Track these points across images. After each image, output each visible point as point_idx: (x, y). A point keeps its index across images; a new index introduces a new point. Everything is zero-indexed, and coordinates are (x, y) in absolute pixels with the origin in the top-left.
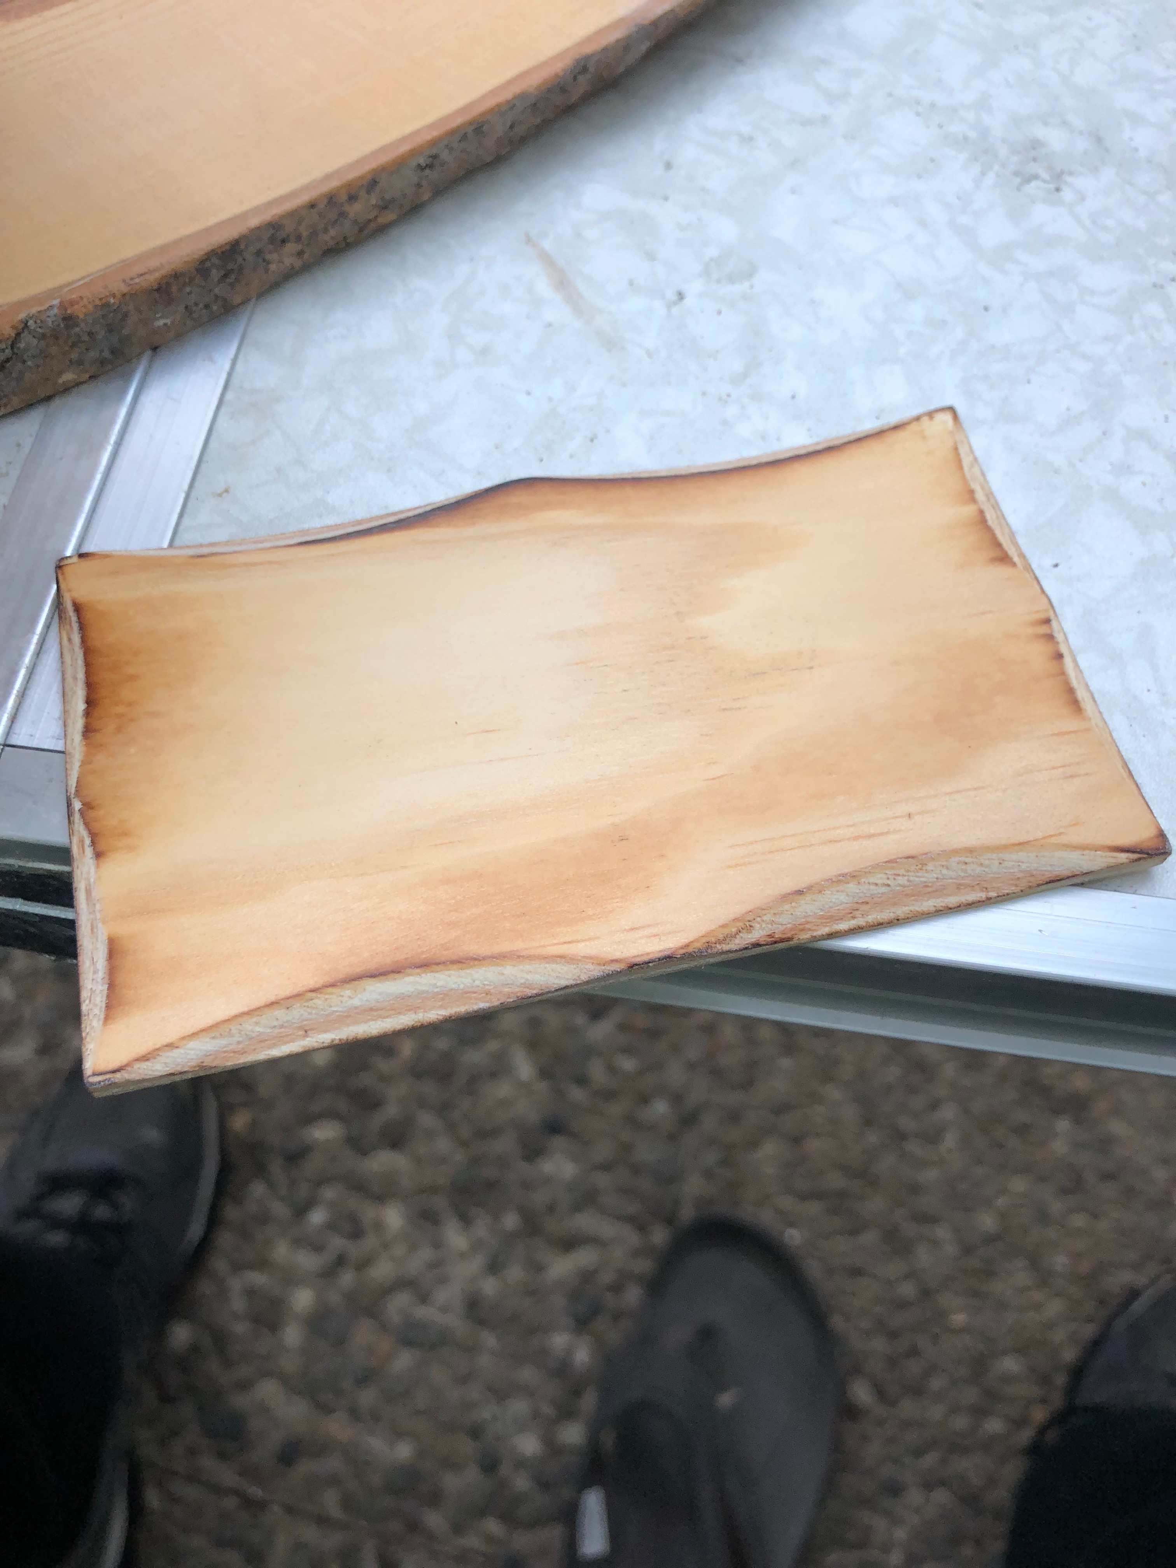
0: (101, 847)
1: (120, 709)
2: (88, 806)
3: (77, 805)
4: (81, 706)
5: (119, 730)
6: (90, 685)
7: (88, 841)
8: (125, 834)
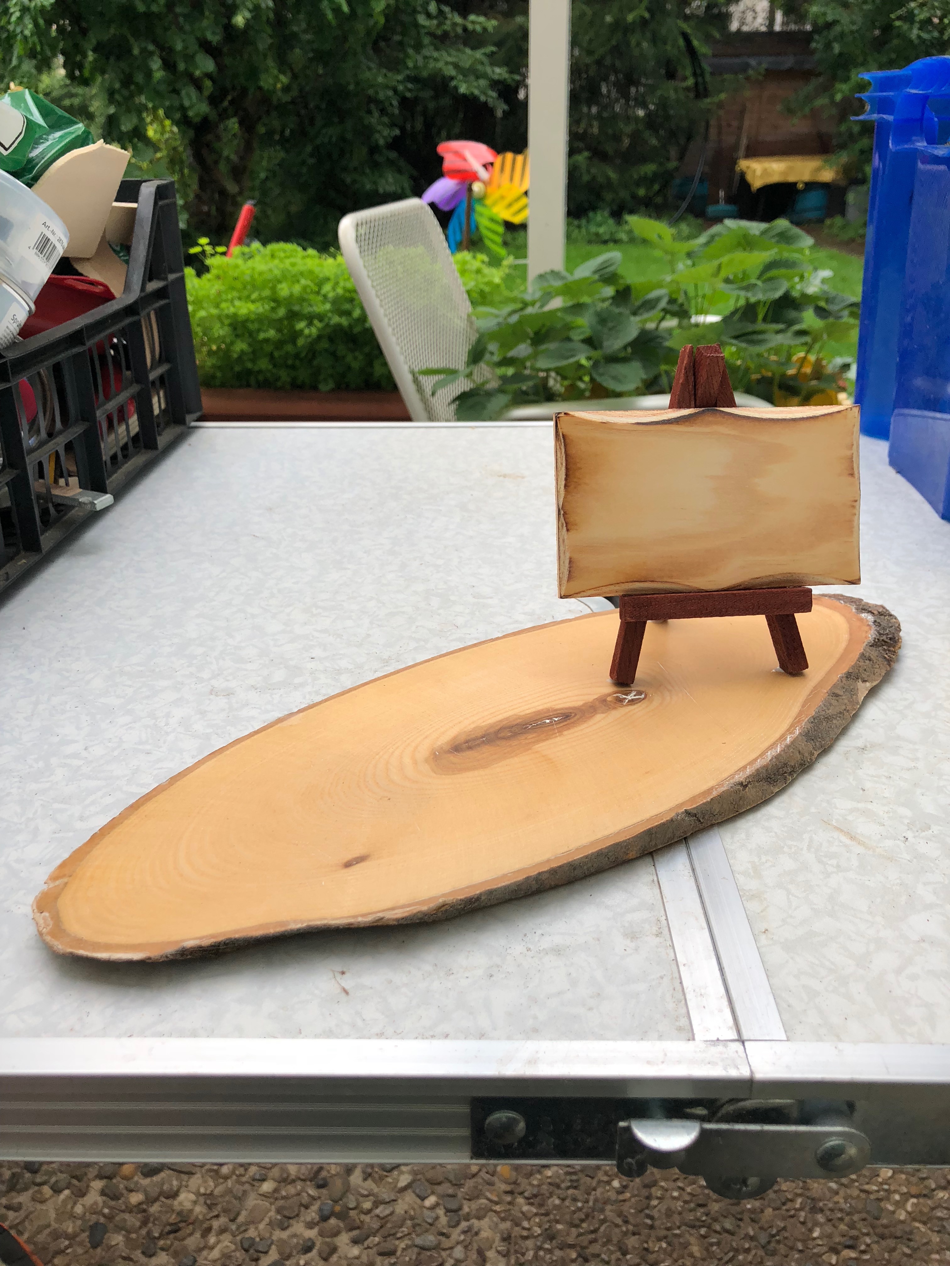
0: (569, 527)
1: (575, 480)
2: (565, 513)
3: (562, 512)
4: (564, 477)
5: (575, 488)
6: (567, 469)
7: (565, 525)
8: (576, 525)
